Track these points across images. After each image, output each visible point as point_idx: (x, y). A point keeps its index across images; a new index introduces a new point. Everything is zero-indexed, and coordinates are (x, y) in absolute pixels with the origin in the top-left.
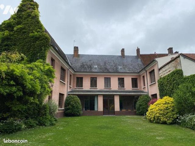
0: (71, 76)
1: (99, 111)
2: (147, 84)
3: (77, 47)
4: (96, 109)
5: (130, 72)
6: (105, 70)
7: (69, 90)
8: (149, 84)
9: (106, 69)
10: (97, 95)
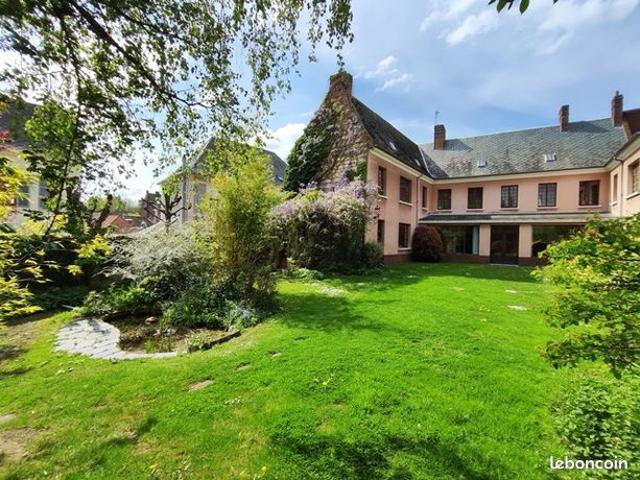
0: (424, 189)
1: (481, 254)
2: (622, 195)
3: (442, 126)
4: (475, 252)
5: (577, 166)
6: (505, 168)
7: (421, 216)
8: (625, 197)
9: (507, 165)
10: (478, 226)
